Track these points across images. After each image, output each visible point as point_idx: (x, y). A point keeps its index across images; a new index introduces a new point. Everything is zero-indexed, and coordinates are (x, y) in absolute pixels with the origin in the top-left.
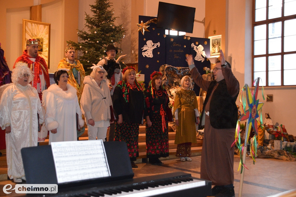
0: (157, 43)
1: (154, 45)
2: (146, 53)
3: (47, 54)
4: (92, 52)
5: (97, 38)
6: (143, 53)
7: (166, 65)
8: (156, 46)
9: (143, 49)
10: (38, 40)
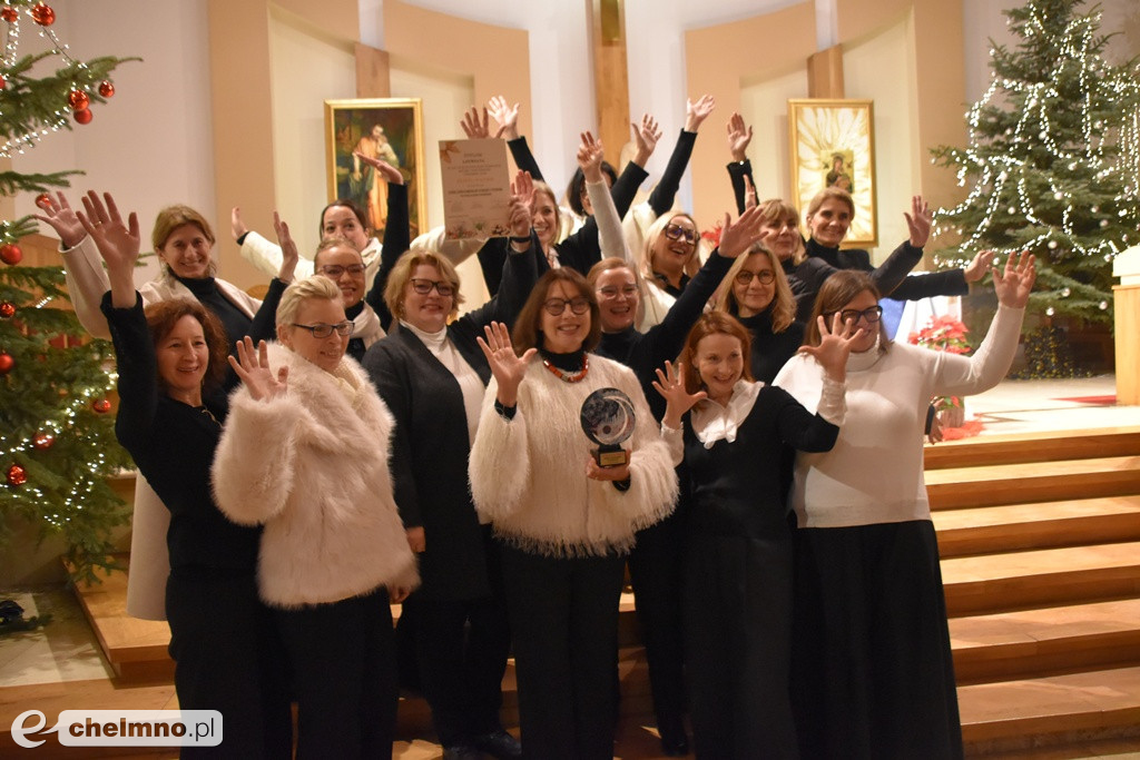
3: (868, 200)
10: (838, 158)
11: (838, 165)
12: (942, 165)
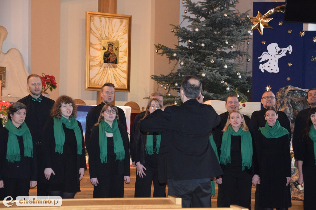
0: (287, 46)
1: (281, 51)
2: (267, 66)
3: (125, 68)
4: (191, 64)
5: (203, 38)
6: (261, 65)
7: (290, 86)
8: (286, 52)
9: (261, 59)
10: (111, 44)
11: (110, 48)
12: (160, 54)
